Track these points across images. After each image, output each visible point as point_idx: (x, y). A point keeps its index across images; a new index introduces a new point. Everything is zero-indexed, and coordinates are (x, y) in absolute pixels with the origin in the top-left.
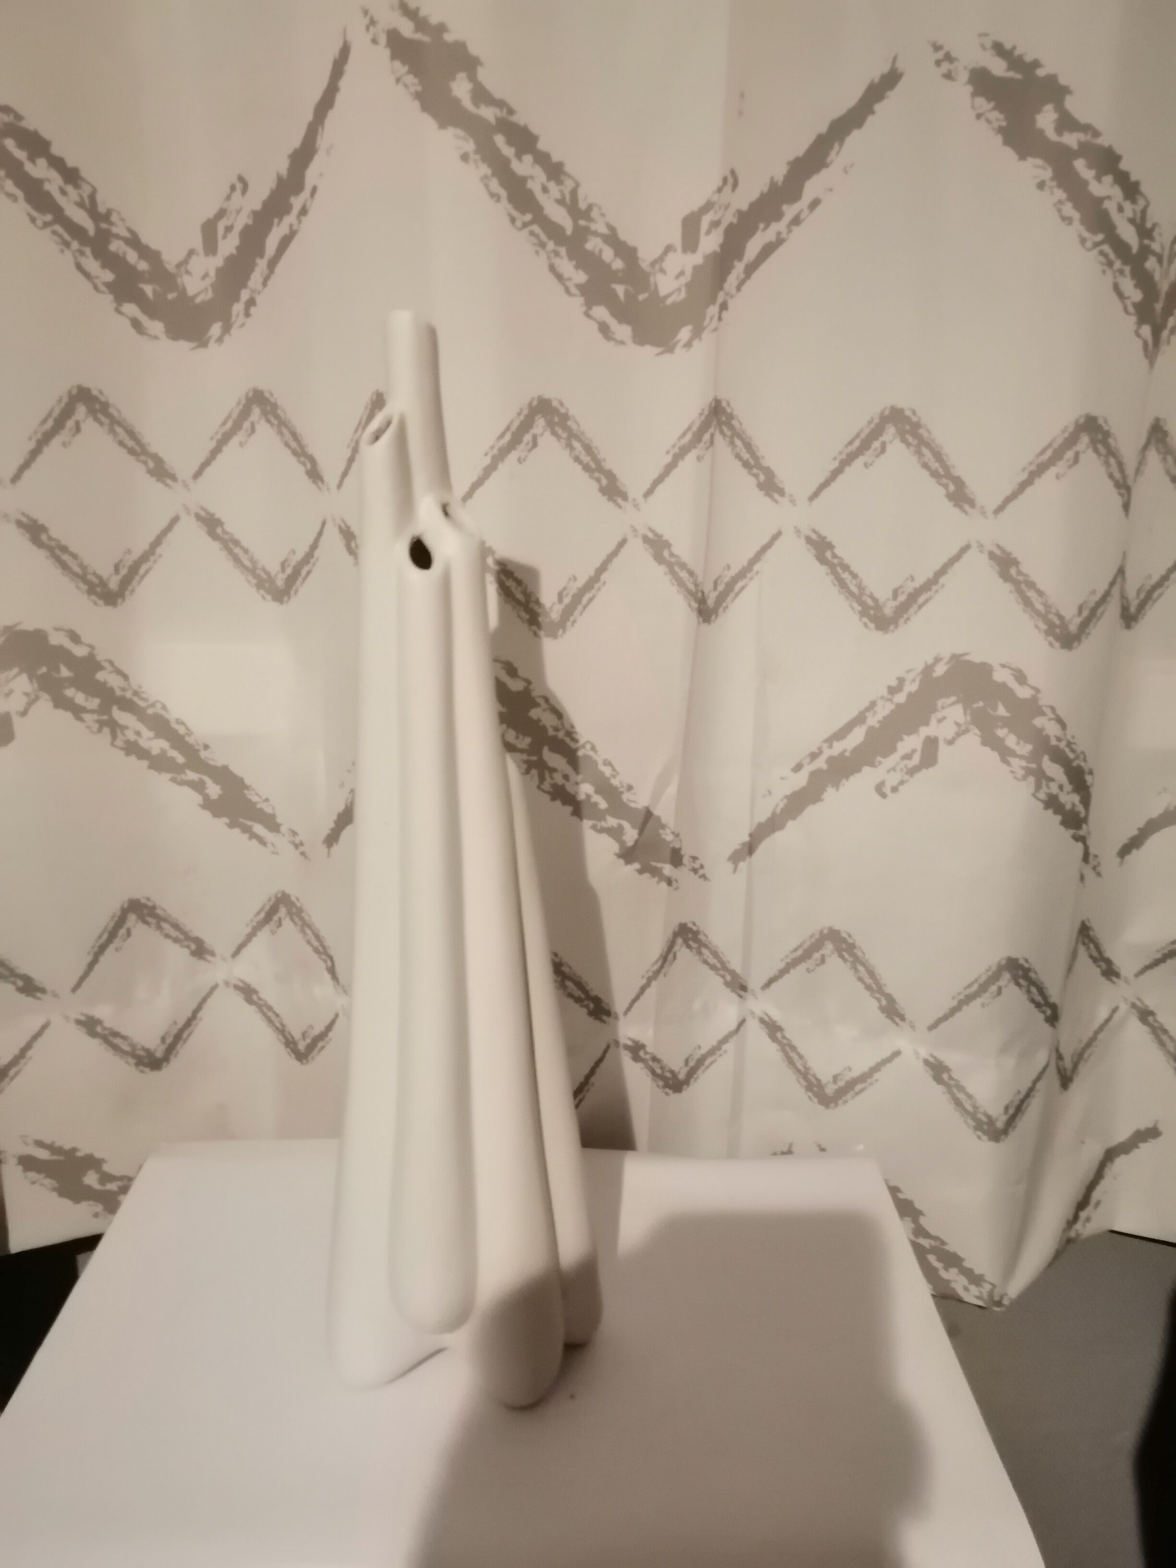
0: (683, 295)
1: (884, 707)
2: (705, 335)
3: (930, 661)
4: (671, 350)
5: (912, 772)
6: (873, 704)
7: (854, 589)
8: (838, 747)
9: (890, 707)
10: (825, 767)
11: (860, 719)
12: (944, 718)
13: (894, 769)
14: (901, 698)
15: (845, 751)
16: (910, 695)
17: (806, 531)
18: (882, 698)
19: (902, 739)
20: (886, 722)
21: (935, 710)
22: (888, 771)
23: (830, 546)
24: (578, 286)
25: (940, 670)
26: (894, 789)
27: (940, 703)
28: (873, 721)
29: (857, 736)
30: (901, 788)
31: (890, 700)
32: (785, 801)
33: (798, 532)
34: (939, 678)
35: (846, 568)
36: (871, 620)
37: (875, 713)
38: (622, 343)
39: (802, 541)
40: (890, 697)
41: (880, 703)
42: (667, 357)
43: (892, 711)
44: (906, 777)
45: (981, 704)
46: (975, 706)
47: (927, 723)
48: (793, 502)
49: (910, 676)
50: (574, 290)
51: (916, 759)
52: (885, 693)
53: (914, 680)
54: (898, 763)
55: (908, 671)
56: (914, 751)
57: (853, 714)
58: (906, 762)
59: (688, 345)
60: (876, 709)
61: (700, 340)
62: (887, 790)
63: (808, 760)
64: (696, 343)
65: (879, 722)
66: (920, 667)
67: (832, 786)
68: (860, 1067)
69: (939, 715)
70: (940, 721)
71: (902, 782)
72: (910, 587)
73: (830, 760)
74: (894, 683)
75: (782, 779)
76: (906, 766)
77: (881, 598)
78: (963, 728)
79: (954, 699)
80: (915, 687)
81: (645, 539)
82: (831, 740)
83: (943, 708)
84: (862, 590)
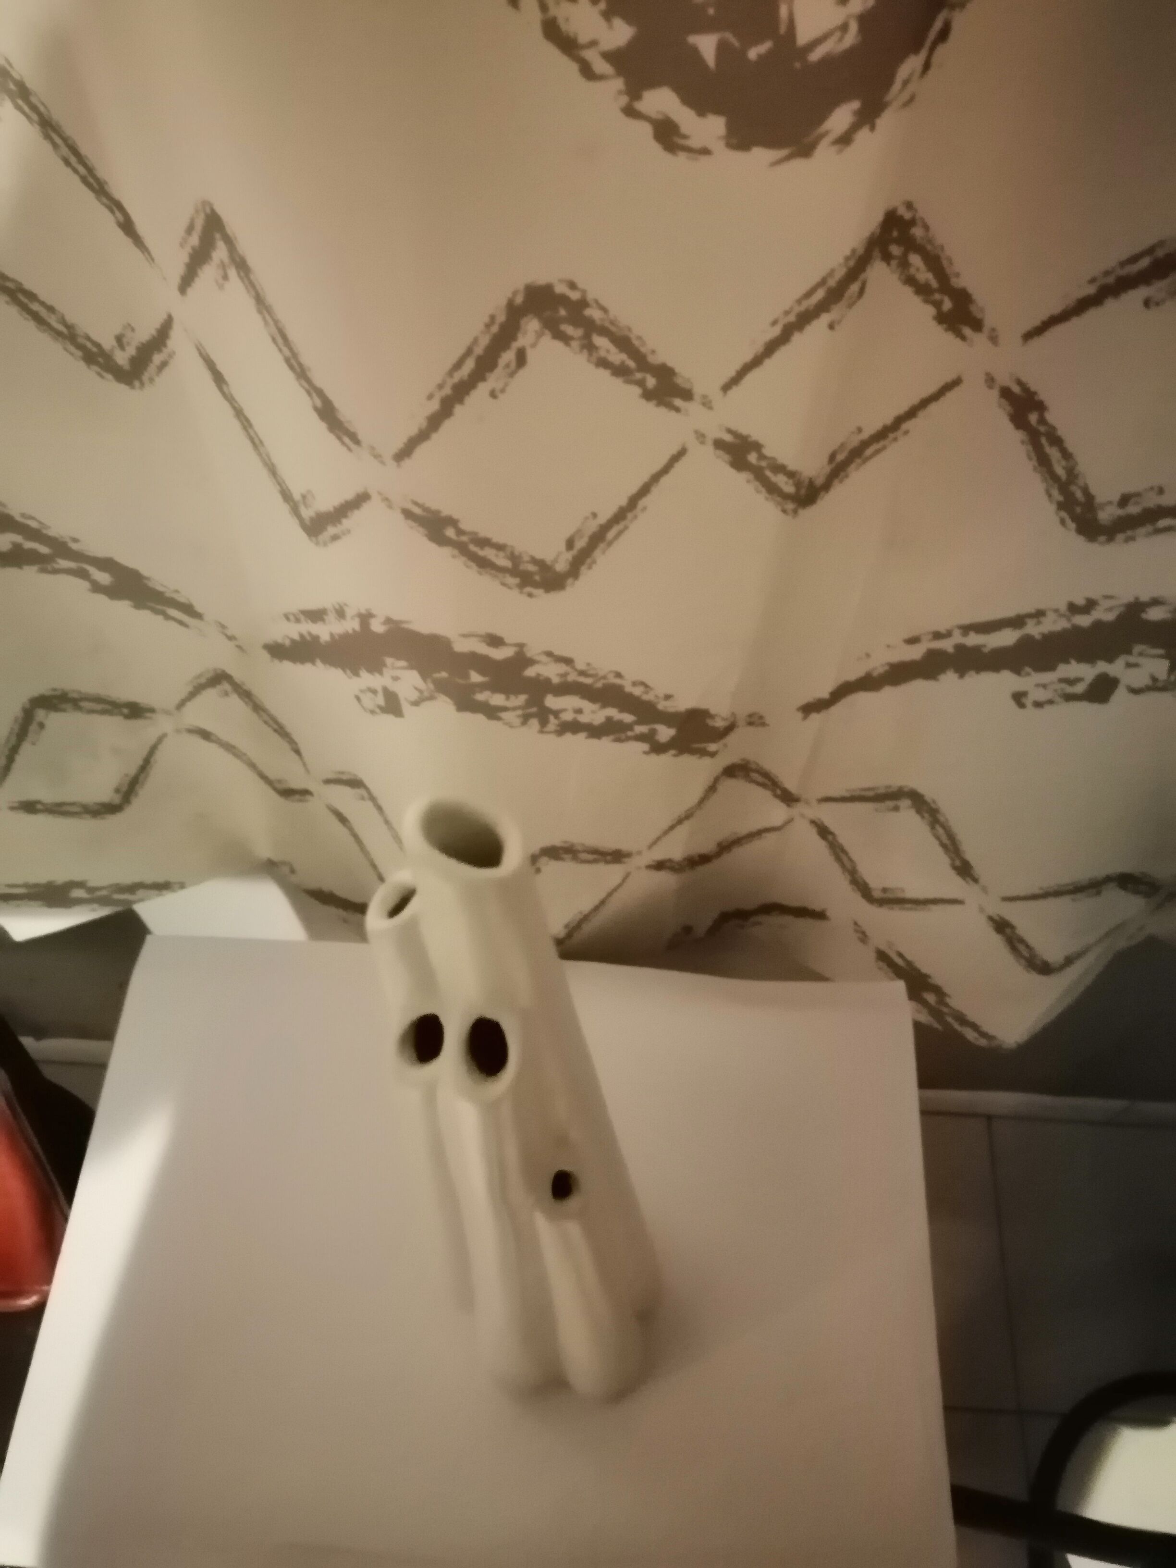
0: (851, 38)
1: (1055, 622)
2: (886, 121)
3: (1145, 597)
4: (806, 151)
5: (1069, 698)
6: (1039, 614)
7: (1060, 471)
8: (973, 640)
9: (1063, 624)
10: (951, 650)
11: (1017, 622)
12: (1136, 665)
13: (1044, 686)
14: (1084, 621)
15: (984, 646)
16: (1098, 625)
17: (1004, 380)
18: (1056, 611)
19: (1067, 662)
20: (1049, 638)
21: (1129, 652)
22: (1037, 685)
23: (1039, 407)
24: (609, 56)
25: (1155, 614)
26: (1038, 705)
27: (1139, 648)
28: (1033, 629)
29: (1007, 638)
30: (1048, 708)
31: (1069, 619)
32: (886, 668)
33: (990, 380)
34: (1148, 623)
35: (1057, 441)
36: (1073, 519)
37: (1039, 623)
38: (702, 153)
39: (995, 393)
40: (1068, 613)
41: (1051, 616)
42: (799, 165)
43: (1065, 632)
44: (1057, 699)
47: (1110, 660)
48: (994, 339)
49: (1109, 603)
50: (601, 66)
51: (1080, 688)
52: (1063, 608)
53: (1110, 609)
54: (1052, 683)
55: (1107, 597)
56: (1078, 680)
57: (1009, 612)
58: (1063, 685)
59: (845, 140)
60: (1043, 619)
61: (873, 128)
62: (1028, 701)
63: (930, 636)
64: (863, 135)
65: (1042, 634)
66: (1128, 598)
67: (956, 672)
68: (913, 892)
69: (1132, 659)
70: (1129, 665)
71: (1051, 702)
72: (1153, 501)
73: (960, 648)
74: (1080, 601)
75: (888, 646)
76: (1062, 689)
77: (1100, 498)
78: (1160, 685)
79: (1161, 651)
80: (1110, 617)
81: (719, 444)
82: (966, 629)
83: (1141, 654)
84: (1072, 474)
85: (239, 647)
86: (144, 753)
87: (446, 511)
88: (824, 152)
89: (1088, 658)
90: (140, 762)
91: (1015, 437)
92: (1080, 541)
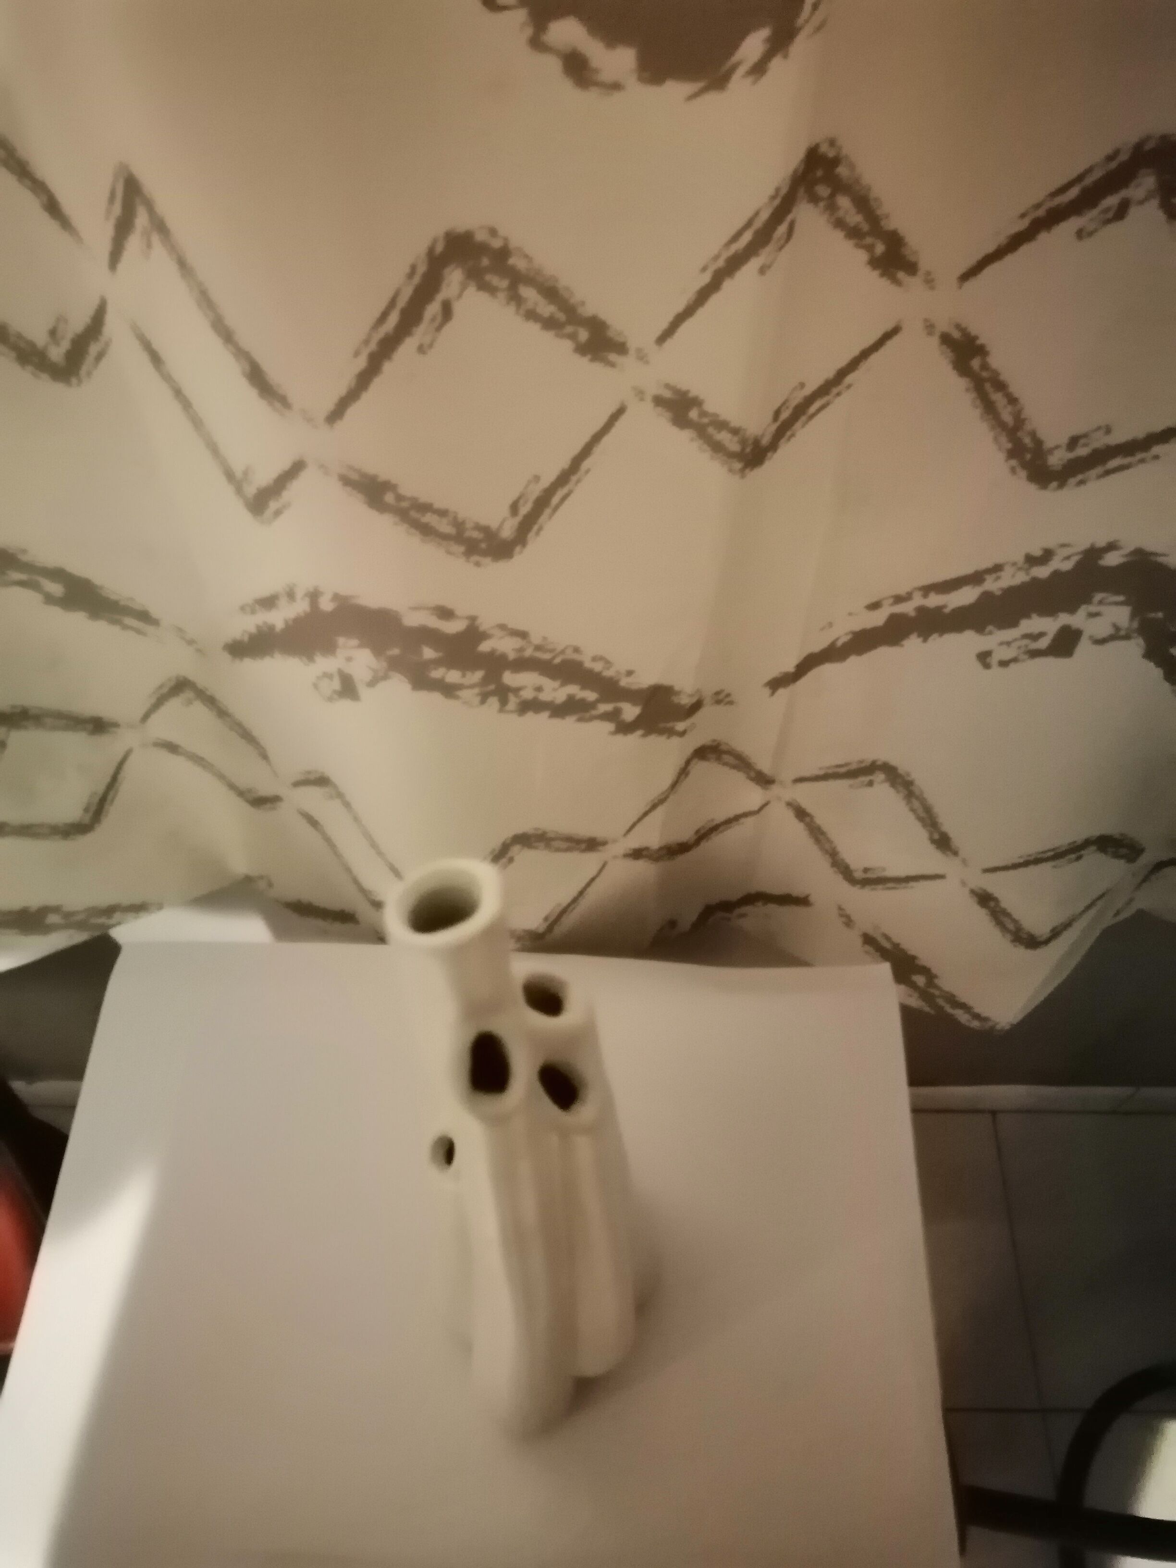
1: (1013, 576)
2: (800, 46)
3: (1101, 543)
4: (720, 82)
5: (1035, 654)
6: (997, 568)
7: (1007, 418)
8: (934, 600)
9: (1021, 578)
10: (912, 614)
11: (976, 578)
12: (1096, 615)
13: (1008, 644)
14: (1042, 572)
15: (944, 606)
16: (1056, 574)
17: (943, 326)
18: (1014, 564)
19: (1028, 616)
20: (1011, 592)
21: (1088, 600)
22: (1001, 644)
23: (981, 351)
25: (1112, 559)
26: (1004, 664)
27: (1098, 597)
28: (993, 585)
29: (966, 596)
30: (1013, 666)
31: (1027, 571)
32: (849, 637)
33: (930, 327)
34: (1106, 568)
35: (1001, 386)
36: (1023, 466)
37: (998, 578)
38: (616, 86)
39: (935, 341)
40: (1026, 566)
41: (1009, 570)
42: (712, 98)
43: (1024, 583)
44: (1022, 656)
45: (1160, 615)
46: (1153, 615)
47: (1071, 612)
48: (930, 282)
49: (1066, 552)
51: (1043, 643)
52: (1020, 558)
53: (1068, 558)
54: (1015, 640)
55: (1063, 546)
56: (1041, 635)
57: (967, 569)
58: (1027, 642)
59: (759, 69)
60: (1002, 574)
61: (786, 56)
62: (994, 659)
63: (891, 601)
64: (776, 64)
65: (1002, 589)
66: (1084, 545)
67: (919, 636)
68: (895, 870)
69: (1093, 608)
70: (1091, 615)
71: (1015, 660)
72: (1100, 441)
73: (921, 610)
74: (1037, 552)
75: (850, 614)
76: (1026, 646)
77: (1049, 443)
78: (1122, 633)
79: (1121, 598)
80: (1067, 566)
81: (659, 401)
82: (927, 590)
83: (1101, 602)
84: (1019, 421)
85: (199, 651)
86: (111, 771)
87: (383, 476)
88: (738, 83)
89: (1050, 611)
90: (108, 779)
91: (958, 385)
92: (1032, 488)
